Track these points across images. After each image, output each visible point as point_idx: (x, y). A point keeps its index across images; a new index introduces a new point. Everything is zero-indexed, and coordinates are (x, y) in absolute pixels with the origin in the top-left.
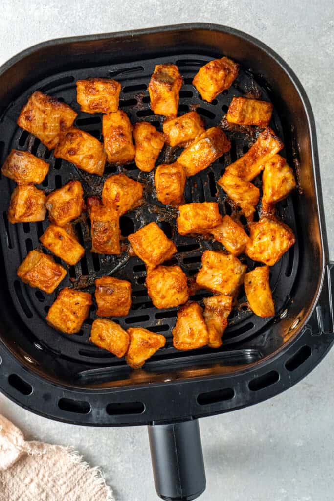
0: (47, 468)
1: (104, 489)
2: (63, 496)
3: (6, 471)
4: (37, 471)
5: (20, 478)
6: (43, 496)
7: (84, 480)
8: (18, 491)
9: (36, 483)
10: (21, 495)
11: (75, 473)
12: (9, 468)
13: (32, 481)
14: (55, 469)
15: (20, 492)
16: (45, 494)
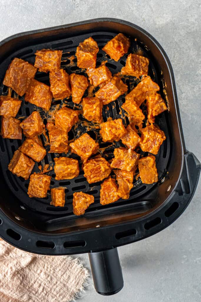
0: (49, 263)
1: (83, 270)
2: (60, 277)
3: (25, 268)
4: (43, 265)
5: (34, 271)
6: (49, 279)
7: (71, 266)
8: (35, 278)
9: (44, 272)
10: (36, 280)
11: (65, 264)
12: (27, 266)
13: (41, 271)
14: (53, 263)
15: (36, 278)
16: (50, 277)
